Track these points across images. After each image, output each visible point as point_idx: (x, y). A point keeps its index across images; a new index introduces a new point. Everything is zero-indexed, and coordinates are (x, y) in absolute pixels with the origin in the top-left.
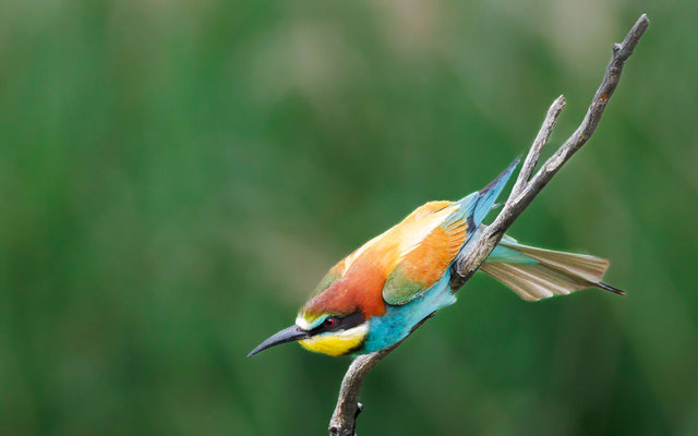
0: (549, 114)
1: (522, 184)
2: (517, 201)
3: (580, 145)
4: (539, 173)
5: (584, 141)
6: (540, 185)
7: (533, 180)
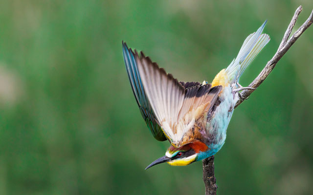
0: (295, 14)
1: (284, 43)
2: (281, 50)
3: (308, 26)
4: (291, 38)
5: (310, 24)
6: (292, 43)
7: (288, 41)
